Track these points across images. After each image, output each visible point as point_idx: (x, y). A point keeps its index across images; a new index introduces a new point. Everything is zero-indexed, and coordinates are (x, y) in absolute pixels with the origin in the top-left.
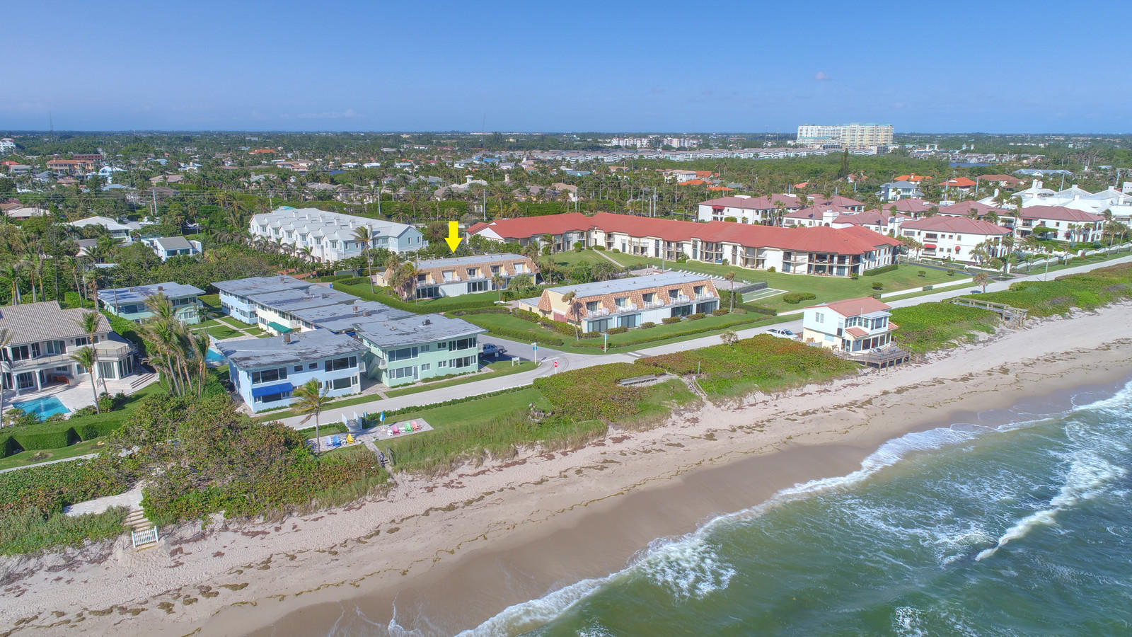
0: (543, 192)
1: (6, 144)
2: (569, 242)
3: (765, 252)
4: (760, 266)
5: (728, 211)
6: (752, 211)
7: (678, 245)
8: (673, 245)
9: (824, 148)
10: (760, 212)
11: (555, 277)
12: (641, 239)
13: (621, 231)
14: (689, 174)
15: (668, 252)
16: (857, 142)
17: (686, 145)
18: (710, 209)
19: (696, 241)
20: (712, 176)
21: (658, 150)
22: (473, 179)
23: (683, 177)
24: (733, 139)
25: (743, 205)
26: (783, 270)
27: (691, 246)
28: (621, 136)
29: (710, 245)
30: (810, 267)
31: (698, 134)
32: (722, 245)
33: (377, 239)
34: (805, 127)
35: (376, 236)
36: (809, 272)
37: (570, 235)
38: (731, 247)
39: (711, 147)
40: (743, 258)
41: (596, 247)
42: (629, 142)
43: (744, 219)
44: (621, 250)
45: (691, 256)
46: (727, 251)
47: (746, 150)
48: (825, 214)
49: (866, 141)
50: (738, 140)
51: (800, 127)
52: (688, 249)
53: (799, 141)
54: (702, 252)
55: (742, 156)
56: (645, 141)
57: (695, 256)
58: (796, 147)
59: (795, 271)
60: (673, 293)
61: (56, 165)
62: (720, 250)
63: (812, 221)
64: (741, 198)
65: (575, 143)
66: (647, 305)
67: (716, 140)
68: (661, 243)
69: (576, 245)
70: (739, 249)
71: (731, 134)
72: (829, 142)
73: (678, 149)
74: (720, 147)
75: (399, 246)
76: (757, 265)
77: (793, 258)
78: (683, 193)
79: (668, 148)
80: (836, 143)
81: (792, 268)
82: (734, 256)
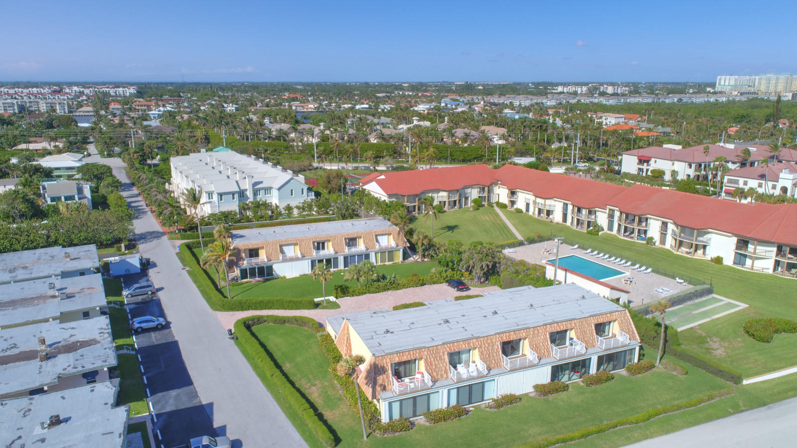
0: (467, 135)
1: (130, 91)
2: (466, 198)
3: (708, 236)
4: (700, 252)
5: (655, 162)
6: (684, 163)
7: (590, 212)
8: (584, 212)
9: (741, 94)
10: (693, 166)
11: (426, 253)
12: (547, 201)
13: (526, 189)
14: (618, 118)
15: (578, 220)
16: (772, 89)
17: (619, 91)
18: (635, 160)
19: (613, 211)
20: (639, 119)
21: (595, 95)
22: (419, 121)
23: (610, 120)
24: (659, 86)
25: (673, 157)
26: (734, 263)
27: (606, 215)
28: (565, 85)
29: (631, 218)
30: (777, 263)
31: (631, 83)
32: (647, 219)
33: (259, 190)
34: (723, 77)
35: (256, 187)
36: (775, 269)
37: (469, 190)
38: (659, 224)
39: (640, 93)
40: (676, 240)
41: (498, 204)
42: (571, 89)
43: (674, 173)
44: (524, 210)
45: (605, 226)
46: (654, 228)
47: (670, 95)
48: (782, 175)
49: (780, 88)
50: (663, 88)
51: (719, 77)
52: (602, 218)
53: (718, 88)
54: (619, 225)
55: (667, 101)
56: (585, 89)
57: (611, 228)
58: (715, 93)
59: (753, 266)
60: (558, 338)
61: (138, 106)
62: (644, 224)
63: (763, 182)
64: (671, 149)
65: (529, 90)
66: (506, 362)
67: (645, 88)
68: (570, 207)
69: (475, 201)
70: (671, 227)
71: (658, 83)
72: (745, 89)
73: (612, 95)
74: (648, 93)
75: (280, 198)
76: (696, 251)
77: (751, 247)
78: (608, 138)
79: (603, 94)
80: (752, 90)
81: (749, 262)
82: (663, 235)
